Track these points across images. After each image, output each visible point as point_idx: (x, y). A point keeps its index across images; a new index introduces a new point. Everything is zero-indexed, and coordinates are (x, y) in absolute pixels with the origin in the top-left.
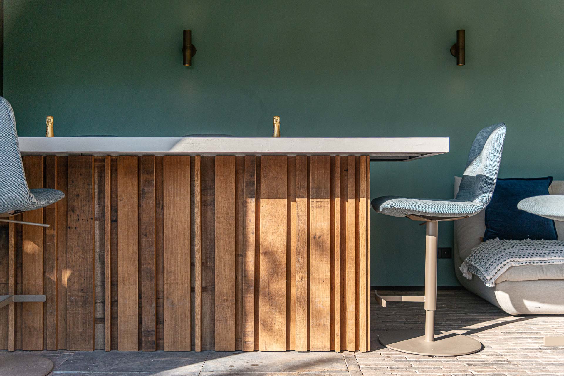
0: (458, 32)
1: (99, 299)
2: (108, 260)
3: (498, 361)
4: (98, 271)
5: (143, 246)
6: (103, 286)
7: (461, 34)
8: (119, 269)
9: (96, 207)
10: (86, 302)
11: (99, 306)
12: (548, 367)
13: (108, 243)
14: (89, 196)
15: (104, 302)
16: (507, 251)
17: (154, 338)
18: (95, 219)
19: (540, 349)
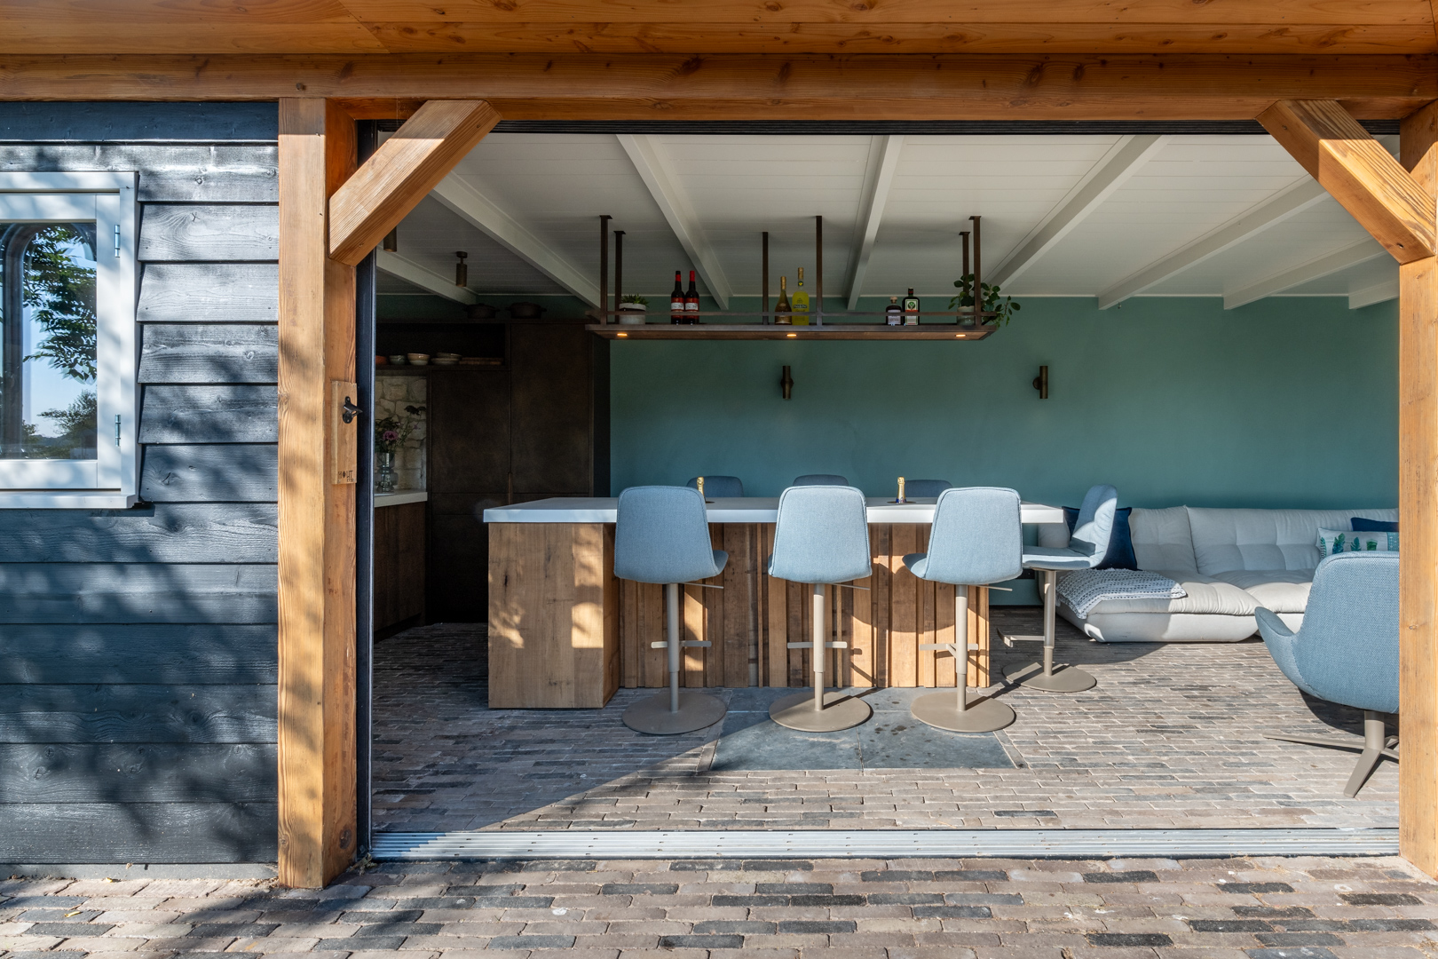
0: (1041, 368)
1: (752, 642)
2: (760, 609)
3: (1102, 697)
4: (751, 618)
5: (791, 597)
6: (756, 630)
7: (1043, 369)
8: (770, 616)
9: (749, 561)
10: (741, 645)
11: (752, 648)
12: (1146, 704)
13: (760, 594)
14: (743, 552)
15: (756, 645)
16: (1097, 586)
17: (801, 677)
18: (748, 572)
19: (1134, 683)
